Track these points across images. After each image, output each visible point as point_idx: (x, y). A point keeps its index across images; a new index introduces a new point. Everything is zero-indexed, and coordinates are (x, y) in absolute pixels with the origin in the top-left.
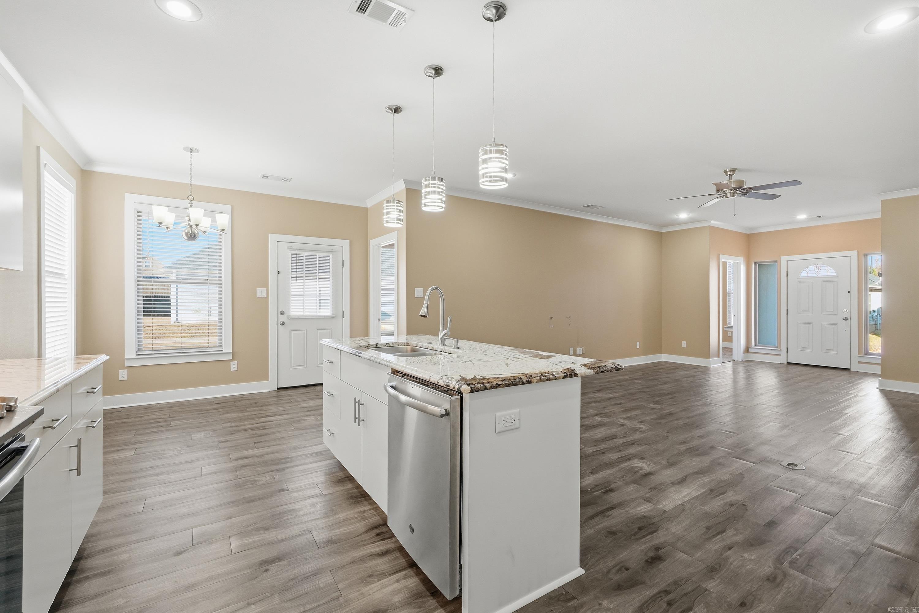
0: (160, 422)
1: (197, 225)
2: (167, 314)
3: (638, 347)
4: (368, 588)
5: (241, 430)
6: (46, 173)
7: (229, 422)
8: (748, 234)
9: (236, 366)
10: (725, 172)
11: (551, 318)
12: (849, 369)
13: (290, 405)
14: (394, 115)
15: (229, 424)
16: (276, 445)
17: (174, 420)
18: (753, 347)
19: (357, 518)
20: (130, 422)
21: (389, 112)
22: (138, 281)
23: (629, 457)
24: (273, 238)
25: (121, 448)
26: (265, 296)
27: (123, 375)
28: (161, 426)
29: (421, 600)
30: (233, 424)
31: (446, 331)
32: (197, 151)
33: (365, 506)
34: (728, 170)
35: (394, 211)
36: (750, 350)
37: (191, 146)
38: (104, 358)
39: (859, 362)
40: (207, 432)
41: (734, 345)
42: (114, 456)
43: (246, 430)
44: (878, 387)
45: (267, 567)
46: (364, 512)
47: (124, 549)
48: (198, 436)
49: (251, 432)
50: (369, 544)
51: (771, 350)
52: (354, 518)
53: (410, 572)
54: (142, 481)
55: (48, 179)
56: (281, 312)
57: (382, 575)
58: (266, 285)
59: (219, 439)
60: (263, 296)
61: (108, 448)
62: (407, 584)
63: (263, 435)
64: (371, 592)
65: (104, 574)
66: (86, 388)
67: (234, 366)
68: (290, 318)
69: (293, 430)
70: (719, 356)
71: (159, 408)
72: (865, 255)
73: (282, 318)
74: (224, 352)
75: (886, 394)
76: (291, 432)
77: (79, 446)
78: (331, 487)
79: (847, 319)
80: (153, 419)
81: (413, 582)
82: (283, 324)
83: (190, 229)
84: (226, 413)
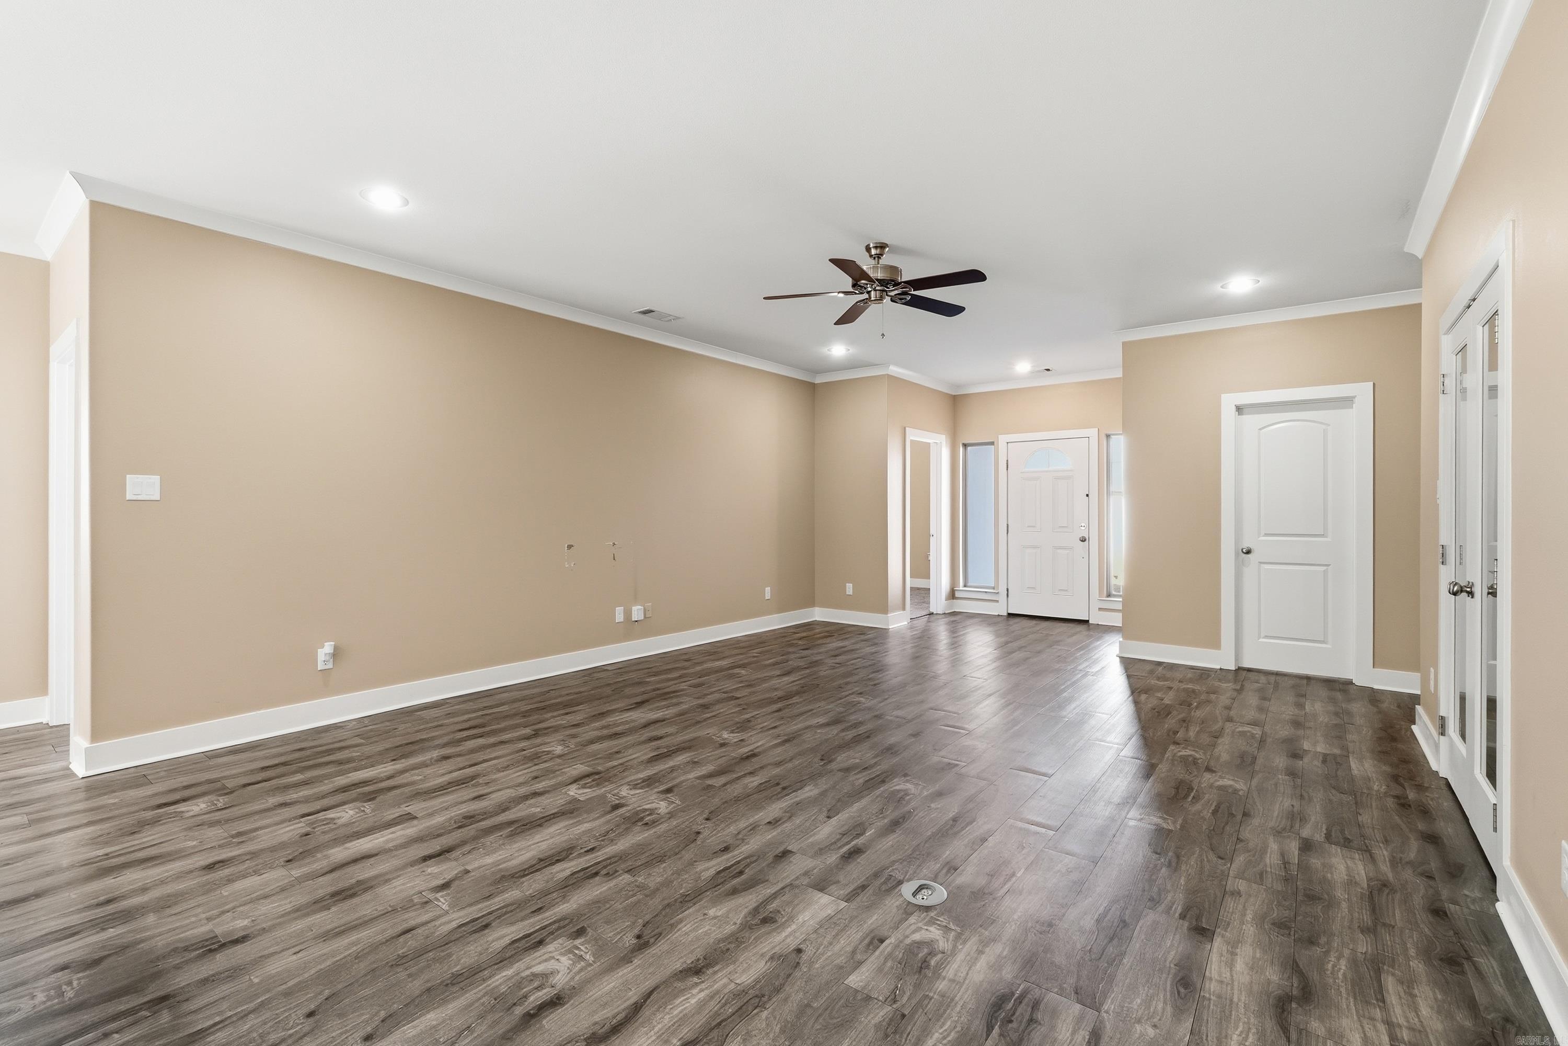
3: (768, 596)
8: (955, 396)
10: (868, 249)
11: (570, 547)
12: (1088, 621)
18: (961, 588)
34: (871, 245)
36: (957, 594)
39: (1100, 609)
41: (932, 584)
44: (1118, 653)
51: (986, 592)
70: (904, 609)
72: (1108, 436)
75: (1128, 664)
79: (1085, 540)
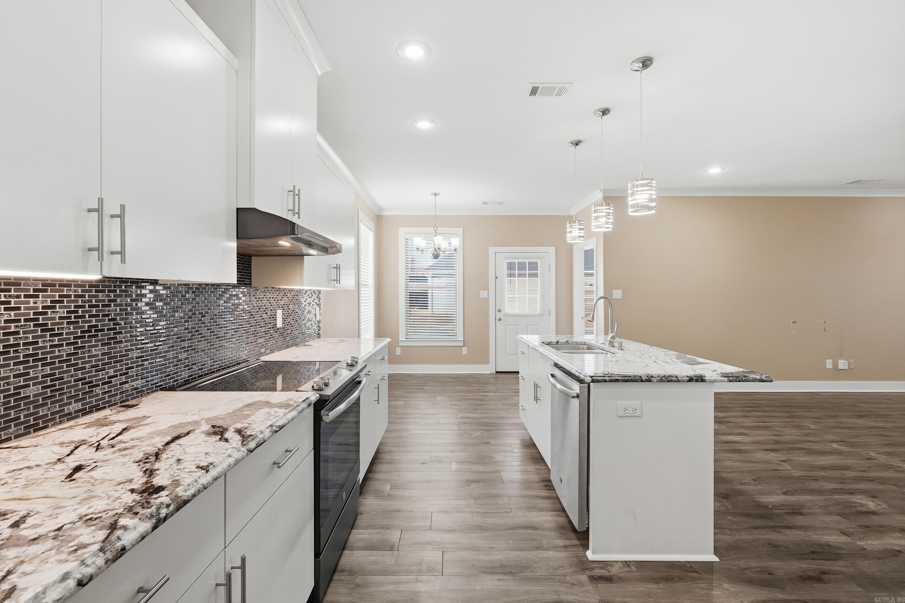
0: (418, 386)
1: (439, 249)
2: (425, 306)
4: (530, 513)
5: (466, 399)
6: (361, 224)
7: (458, 392)
9: (466, 351)
13: (504, 386)
14: (575, 148)
15: (459, 394)
16: (488, 413)
17: (426, 386)
19: (533, 472)
20: (402, 384)
21: (571, 146)
22: (406, 287)
23: (852, 491)
24: (492, 250)
25: (397, 399)
26: (487, 297)
27: (398, 351)
28: (418, 389)
29: (564, 531)
30: (462, 394)
31: (613, 334)
32: (439, 194)
33: (541, 466)
35: (576, 230)
37: (436, 192)
38: (388, 340)
40: (445, 397)
42: (393, 403)
43: (470, 399)
45: (470, 484)
46: (540, 469)
47: (397, 454)
48: (439, 398)
49: (473, 402)
50: (538, 489)
52: (531, 471)
53: (561, 513)
54: (407, 420)
55: (362, 228)
56: (499, 309)
57: (541, 510)
58: (487, 288)
59: (451, 403)
60: (485, 297)
61: (391, 397)
62: (558, 520)
63: (480, 405)
64: (531, 516)
65: (389, 463)
66: (380, 357)
67: (465, 351)
68: (506, 315)
69: (501, 405)
71: (417, 377)
73: (499, 315)
74: (458, 340)
76: (500, 406)
77: (378, 388)
78: (521, 448)
80: (414, 384)
81: (562, 520)
82: (500, 320)
83: (435, 251)
84: (458, 386)
